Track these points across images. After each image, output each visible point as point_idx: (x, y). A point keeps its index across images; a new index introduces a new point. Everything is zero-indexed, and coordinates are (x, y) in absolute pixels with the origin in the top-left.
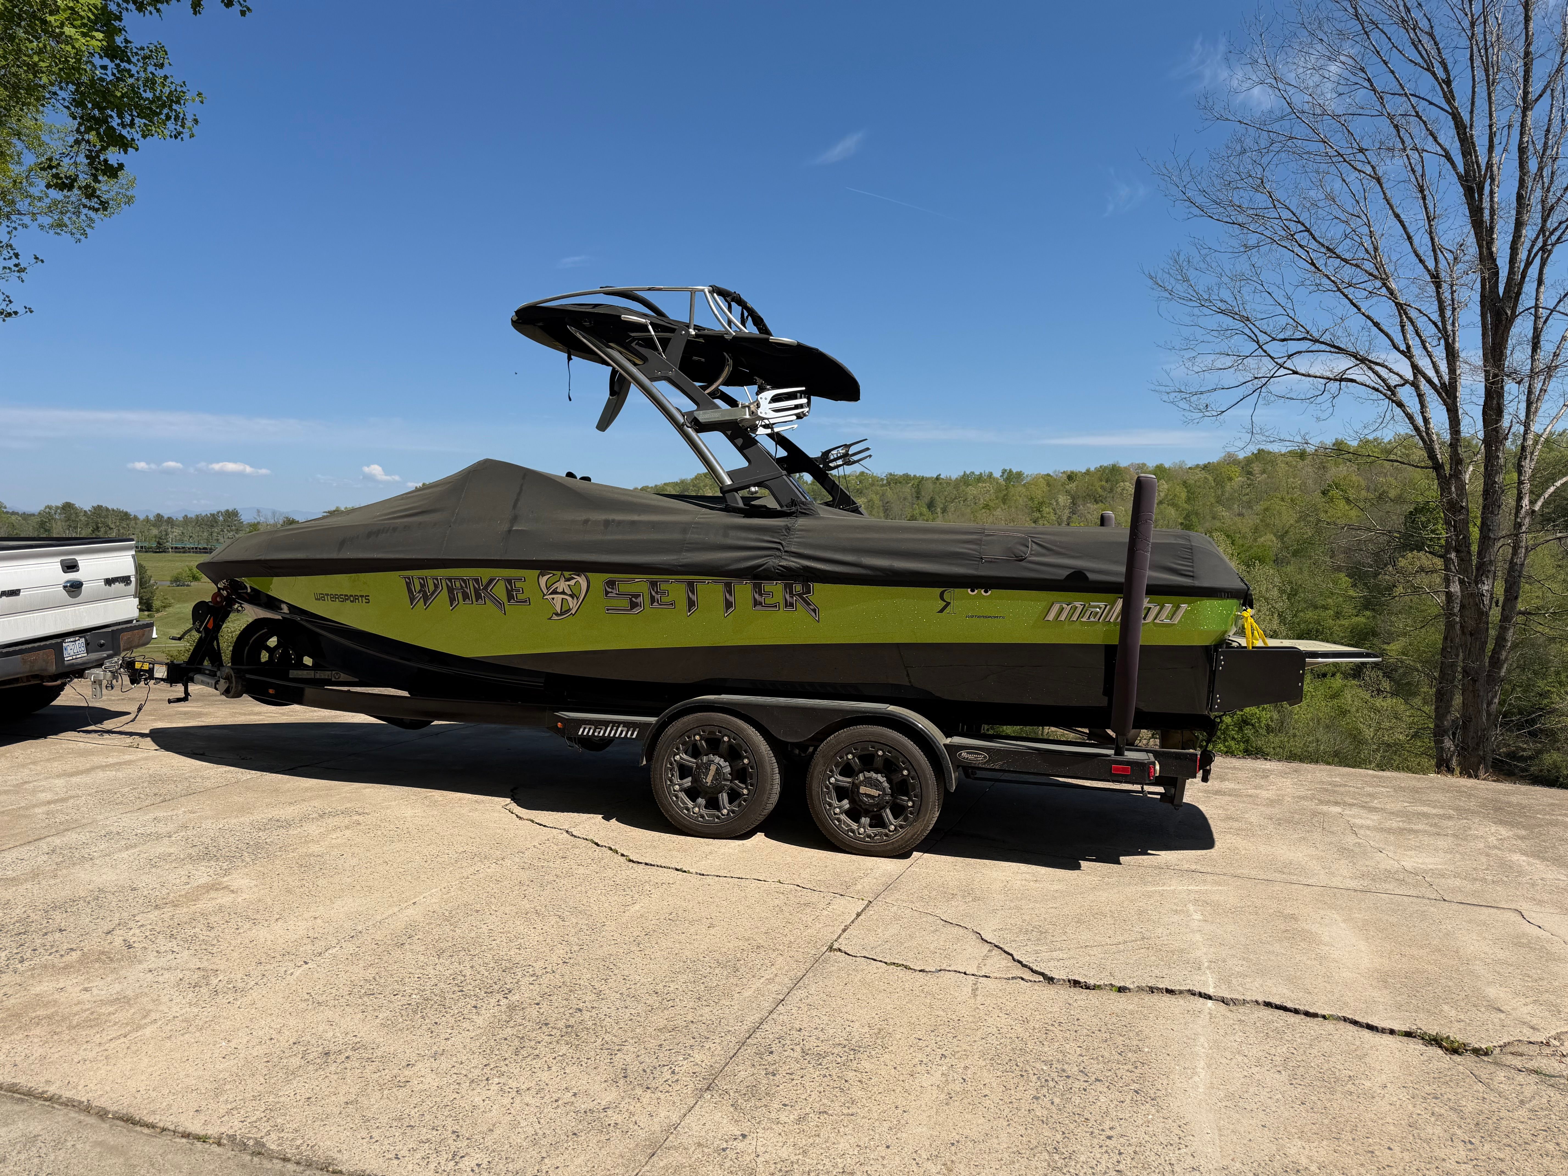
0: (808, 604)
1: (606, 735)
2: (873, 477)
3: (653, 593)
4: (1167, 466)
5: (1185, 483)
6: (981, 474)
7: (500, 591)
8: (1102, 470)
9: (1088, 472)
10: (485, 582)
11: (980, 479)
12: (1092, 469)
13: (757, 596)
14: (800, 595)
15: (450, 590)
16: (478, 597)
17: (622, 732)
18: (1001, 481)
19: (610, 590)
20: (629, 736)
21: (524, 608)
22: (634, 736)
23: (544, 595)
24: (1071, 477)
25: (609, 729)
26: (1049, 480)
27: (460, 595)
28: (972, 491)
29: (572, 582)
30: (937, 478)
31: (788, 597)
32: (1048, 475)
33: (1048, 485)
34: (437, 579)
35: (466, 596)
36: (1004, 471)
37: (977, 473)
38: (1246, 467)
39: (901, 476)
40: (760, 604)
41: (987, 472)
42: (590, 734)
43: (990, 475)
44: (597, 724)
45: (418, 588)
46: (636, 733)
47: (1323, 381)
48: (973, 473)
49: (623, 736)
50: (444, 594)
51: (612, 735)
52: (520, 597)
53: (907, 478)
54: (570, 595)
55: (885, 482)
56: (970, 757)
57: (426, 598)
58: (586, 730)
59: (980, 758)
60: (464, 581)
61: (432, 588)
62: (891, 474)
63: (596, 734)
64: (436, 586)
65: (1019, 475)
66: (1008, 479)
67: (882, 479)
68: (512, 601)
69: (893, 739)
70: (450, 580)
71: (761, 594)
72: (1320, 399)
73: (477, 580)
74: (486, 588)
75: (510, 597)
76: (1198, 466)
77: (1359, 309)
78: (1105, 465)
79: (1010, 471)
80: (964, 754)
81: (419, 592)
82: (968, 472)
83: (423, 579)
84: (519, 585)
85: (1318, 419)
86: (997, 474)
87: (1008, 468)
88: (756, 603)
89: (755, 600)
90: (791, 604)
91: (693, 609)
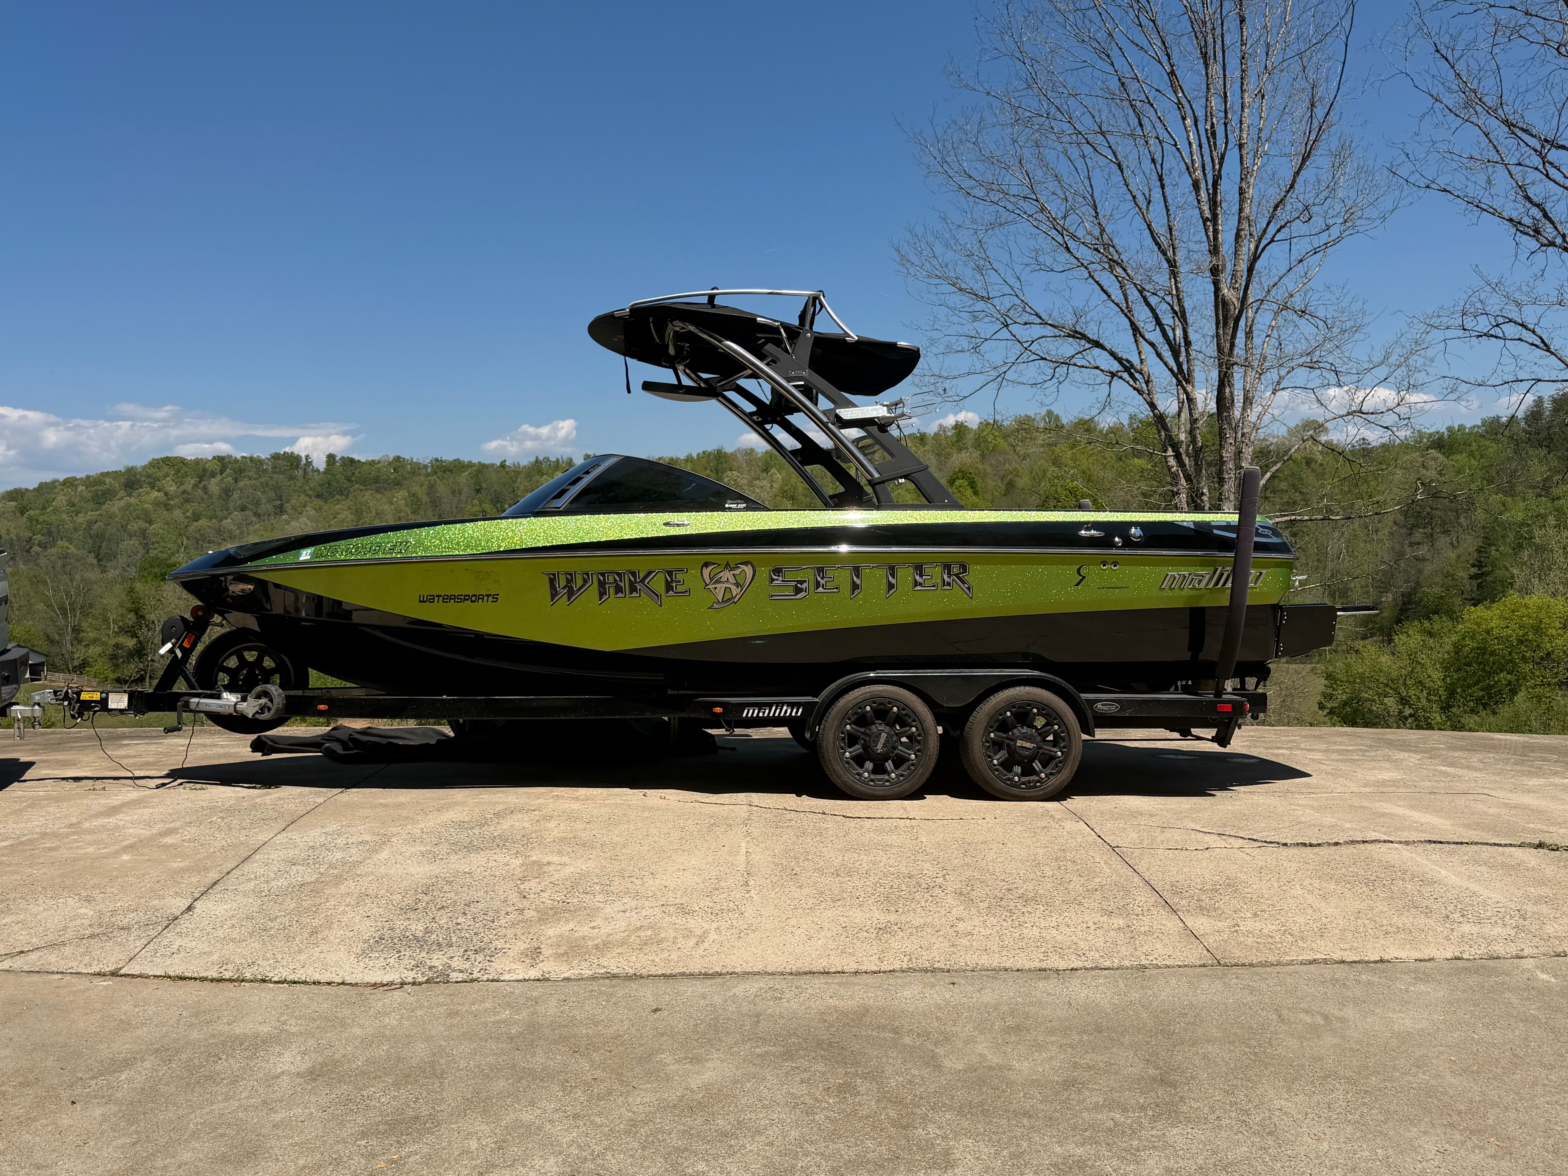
0: (964, 582)
1: (771, 715)
2: (412, 463)
3: (819, 579)
6: (558, 460)
7: (658, 583)
10: (642, 575)
12: (695, 456)
13: (917, 578)
14: (956, 575)
15: (602, 585)
16: (633, 589)
17: (786, 711)
19: (775, 577)
20: (793, 714)
21: (681, 600)
22: (799, 714)
23: (707, 585)
25: (774, 708)
27: (612, 590)
29: (737, 572)
30: (503, 465)
31: (945, 577)
34: (587, 574)
35: (618, 590)
37: (553, 459)
39: (451, 463)
40: (921, 584)
41: (565, 457)
42: (755, 715)
44: (760, 706)
45: (563, 583)
46: (800, 710)
48: (547, 459)
49: (788, 714)
50: (594, 589)
51: (777, 715)
52: (680, 588)
53: (458, 467)
54: (734, 584)
55: (429, 470)
56: (1105, 708)
57: (571, 593)
58: (751, 711)
59: (1115, 709)
60: (619, 575)
61: (580, 582)
62: (437, 460)
63: (761, 715)
64: (585, 581)
67: (425, 467)
68: (671, 592)
70: (603, 574)
71: (921, 576)
73: (633, 574)
74: (643, 581)
75: (669, 587)
78: (709, 450)
80: (1100, 706)
81: (564, 588)
82: (541, 458)
83: (571, 574)
84: (680, 576)
88: (916, 584)
89: (916, 581)
90: (949, 584)
91: (857, 592)
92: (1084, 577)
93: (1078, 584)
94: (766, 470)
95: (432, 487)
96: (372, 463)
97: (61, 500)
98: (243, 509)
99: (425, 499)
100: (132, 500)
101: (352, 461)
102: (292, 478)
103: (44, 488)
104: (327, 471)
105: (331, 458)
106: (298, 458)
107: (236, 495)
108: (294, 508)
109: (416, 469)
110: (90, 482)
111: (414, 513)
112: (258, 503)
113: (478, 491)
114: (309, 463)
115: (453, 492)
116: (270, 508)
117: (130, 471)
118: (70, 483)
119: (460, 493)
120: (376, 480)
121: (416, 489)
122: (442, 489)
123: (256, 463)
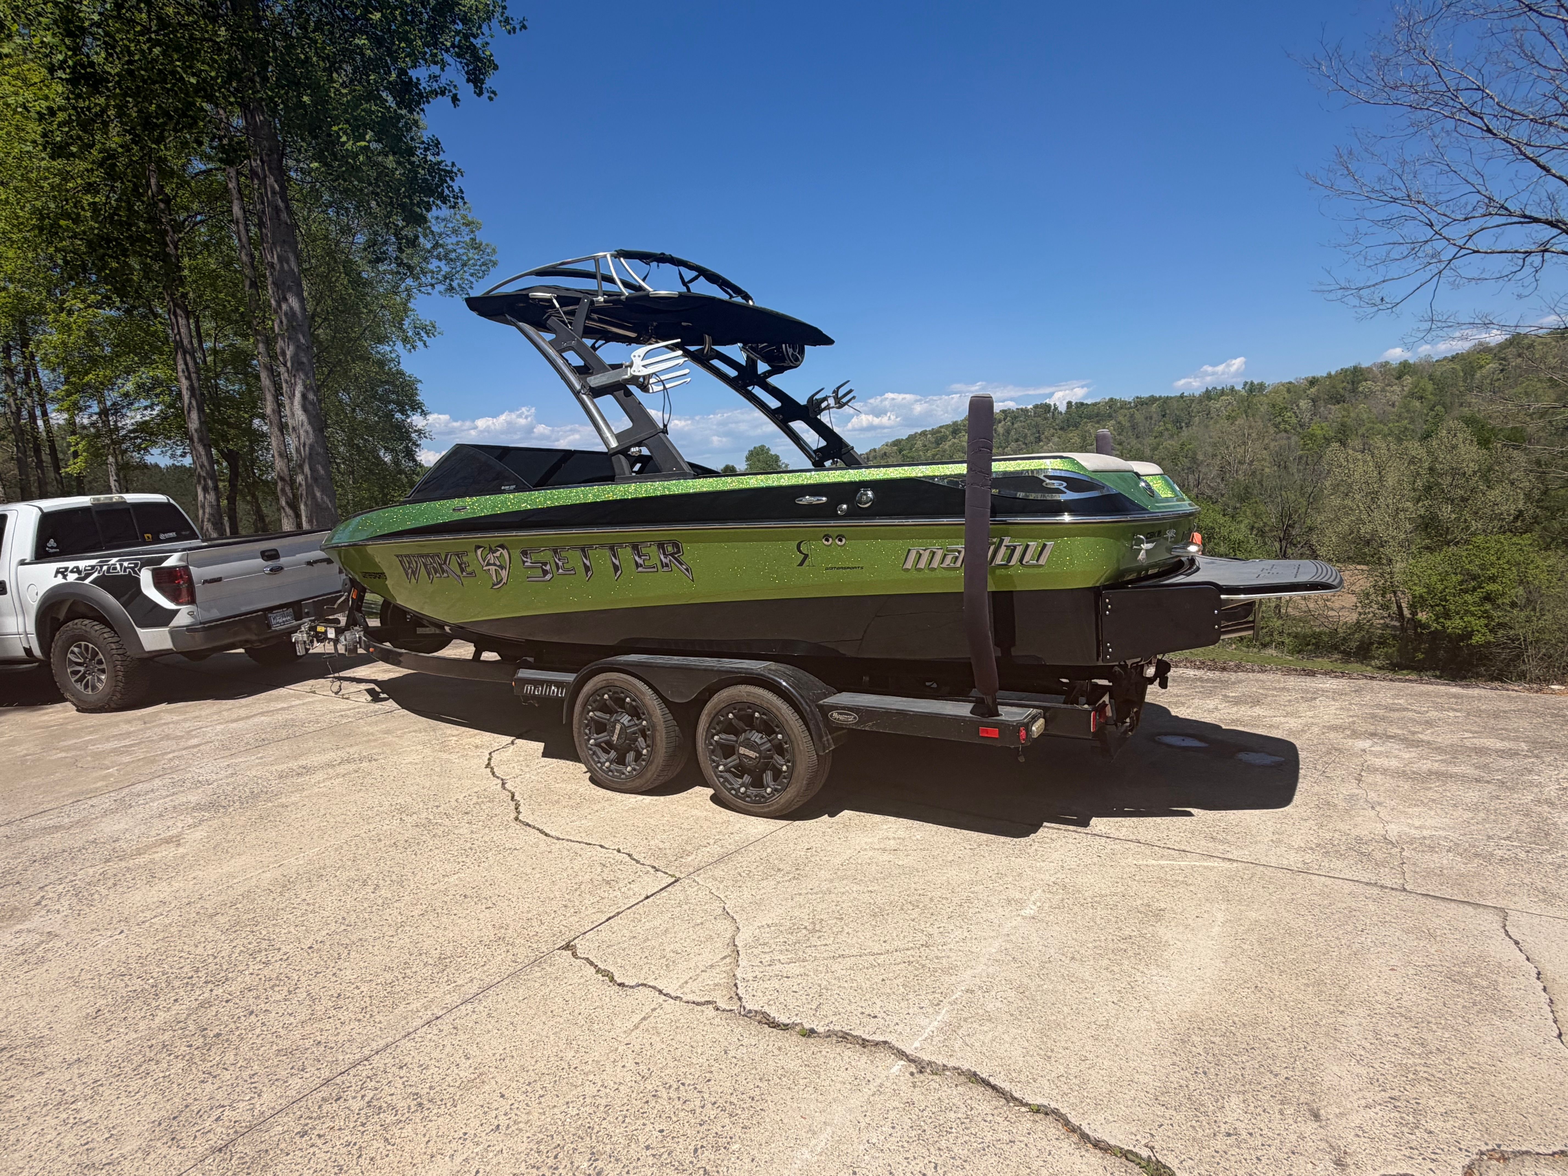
1: (543, 693)
4: (1411, 361)
5: (1431, 378)
7: (454, 565)
8: (1344, 371)
9: (1329, 376)
10: (443, 558)
11: (1223, 392)
12: (1333, 373)
14: (672, 555)
15: (425, 566)
17: (554, 690)
18: (1243, 393)
20: (559, 694)
22: (563, 695)
23: (481, 567)
24: (1313, 382)
25: (545, 688)
26: (1290, 388)
27: (433, 571)
28: (1214, 405)
29: (499, 554)
30: (1182, 396)
31: (662, 557)
32: (1290, 383)
33: (1289, 391)
34: (415, 557)
36: (1246, 384)
37: (1219, 388)
38: (1498, 352)
41: (1228, 386)
42: (533, 692)
43: (1232, 389)
44: (537, 683)
45: (407, 565)
46: (563, 692)
47: (1522, 256)
49: (555, 694)
50: (423, 570)
51: (547, 694)
52: (468, 569)
53: (1153, 400)
54: (498, 567)
56: (841, 717)
57: (414, 573)
58: (529, 688)
59: (851, 718)
60: (431, 557)
61: (414, 564)
63: (538, 693)
65: (1262, 386)
66: (1251, 391)
68: (463, 573)
69: (768, 701)
70: (423, 557)
72: (1519, 275)
73: (438, 556)
74: (444, 562)
75: (461, 570)
76: (1445, 358)
77: (1548, 171)
79: (1252, 383)
80: (835, 715)
81: (409, 568)
85: (1519, 296)
86: (1239, 387)
87: (1249, 381)
88: (638, 565)
89: (636, 562)
90: (667, 565)
91: (590, 574)
92: (806, 556)
93: (801, 564)
94: (1399, 378)
95: (1132, 416)
96: (1095, 404)
97: (919, 444)
98: (1017, 440)
99: (1128, 424)
100: (956, 441)
101: (1082, 404)
102: (1046, 419)
103: (912, 438)
104: (1067, 412)
105: (1069, 403)
106: (1049, 406)
107: (1013, 433)
108: (1046, 438)
109: (1124, 405)
110: (933, 432)
111: (1119, 434)
112: (1025, 437)
113: (1164, 416)
114: (1056, 409)
115: (1146, 418)
116: (1032, 439)
117: (955, 424)
118: (924, 433)
119: (1151, 418)
120: (1097, 415)
121: (1121, 418)
122: (1139, 417)
123: (1025, 411)
